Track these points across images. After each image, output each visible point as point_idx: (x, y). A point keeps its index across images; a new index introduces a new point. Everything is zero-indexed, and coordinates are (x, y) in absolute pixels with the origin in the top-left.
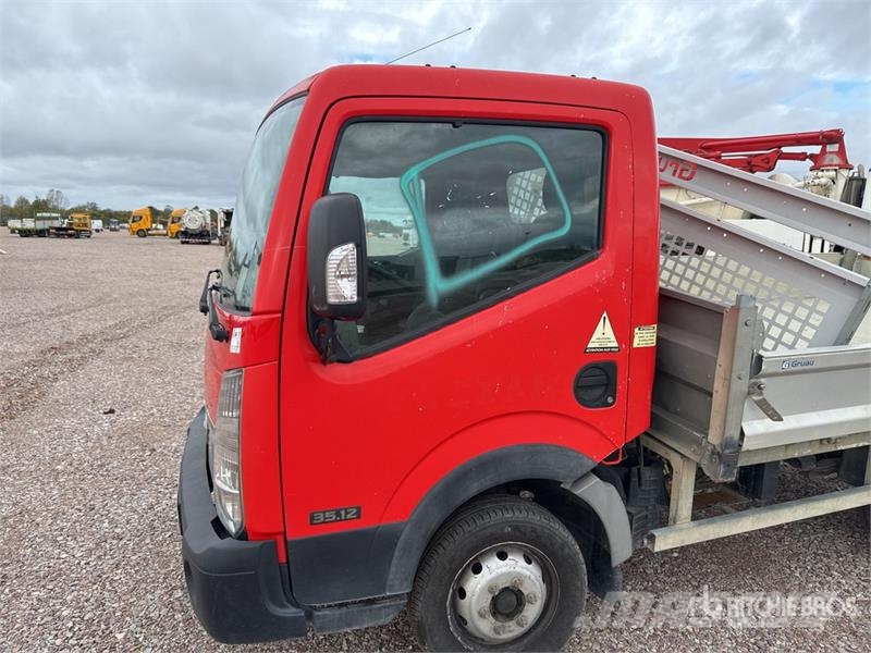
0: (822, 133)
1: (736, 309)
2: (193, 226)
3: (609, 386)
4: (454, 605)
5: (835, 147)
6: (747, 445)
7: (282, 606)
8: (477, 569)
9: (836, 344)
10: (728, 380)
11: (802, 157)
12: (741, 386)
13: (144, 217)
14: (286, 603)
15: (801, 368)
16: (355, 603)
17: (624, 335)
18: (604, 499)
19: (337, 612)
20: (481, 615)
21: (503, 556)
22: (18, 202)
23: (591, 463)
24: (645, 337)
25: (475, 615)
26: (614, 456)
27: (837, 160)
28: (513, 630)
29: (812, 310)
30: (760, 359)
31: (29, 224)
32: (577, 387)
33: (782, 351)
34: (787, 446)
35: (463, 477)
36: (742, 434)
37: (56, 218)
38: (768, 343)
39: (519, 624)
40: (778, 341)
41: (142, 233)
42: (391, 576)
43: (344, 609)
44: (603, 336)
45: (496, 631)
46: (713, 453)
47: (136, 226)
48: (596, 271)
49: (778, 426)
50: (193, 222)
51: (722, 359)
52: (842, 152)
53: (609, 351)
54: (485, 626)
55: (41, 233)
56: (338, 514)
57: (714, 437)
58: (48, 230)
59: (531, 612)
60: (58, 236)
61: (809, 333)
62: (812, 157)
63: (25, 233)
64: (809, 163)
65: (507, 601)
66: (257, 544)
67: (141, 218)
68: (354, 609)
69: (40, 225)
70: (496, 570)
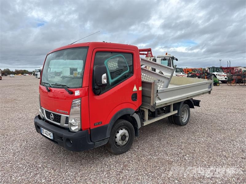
0: (147, 49)
1: (154, 83)
3: (136, 97)
4: (115, 140)
5: (150, 52)
6: (157, 105)
7: (89, 142)
8: (118, 132)
9: (166, 88)
10: (153, 94)
11: (144, 54)
12: (155, 95)
14: (90, 141)
15: (163, 92)
16: (101, 140)
17: (138, 88)
18: (137, 117)
19: (98, 142)
20: (120, 140)
21: (122, 130)
23: (134, 111)
24: (140, 89)
25: (119, 141)
26: (137, 110)
27: (150, 55)
28: (125, 143)
29: (161, 85)
30: (158, 90)
32: (132, 98)
33: (161, 89)
34: (161, 105)
35: (117, 115)
36: (156, 103)
38: (158, 88)
39: (126, 141)
40: (160, 87)
42: (107, 134)
43: (100, 142)
44: (135, 89)
45: (122, 143)
46: (152, 107)
48: (133, 78)
49: (160, 101)
51: (152, 91)
52: (151, 53)
53: (136, 91)
54: (120, 143)
56: (98, 123)
57: (152, 104)
59: (127, 139)
61: (162, 87)
62: (146, 54)
64: (145, 56)
65: (123, 137)
66: (85, 131)
68: (101, 141)
70: (121, 132)
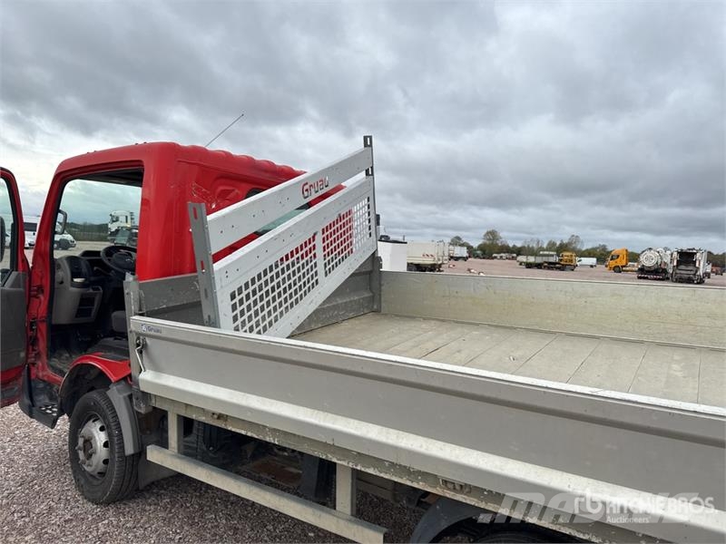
2: (648, 264)
13: (621, 256)
22: (549, 244)
31: (532, 259)
37: (552, 256)
41: (618, 269)
47: (613, 263)
50: (648, 260)
55: (539, 266)
58: (542, 264)
60: (549, 268)
63: (529, 266)
67: (618, 256)
69: (539, 260)
